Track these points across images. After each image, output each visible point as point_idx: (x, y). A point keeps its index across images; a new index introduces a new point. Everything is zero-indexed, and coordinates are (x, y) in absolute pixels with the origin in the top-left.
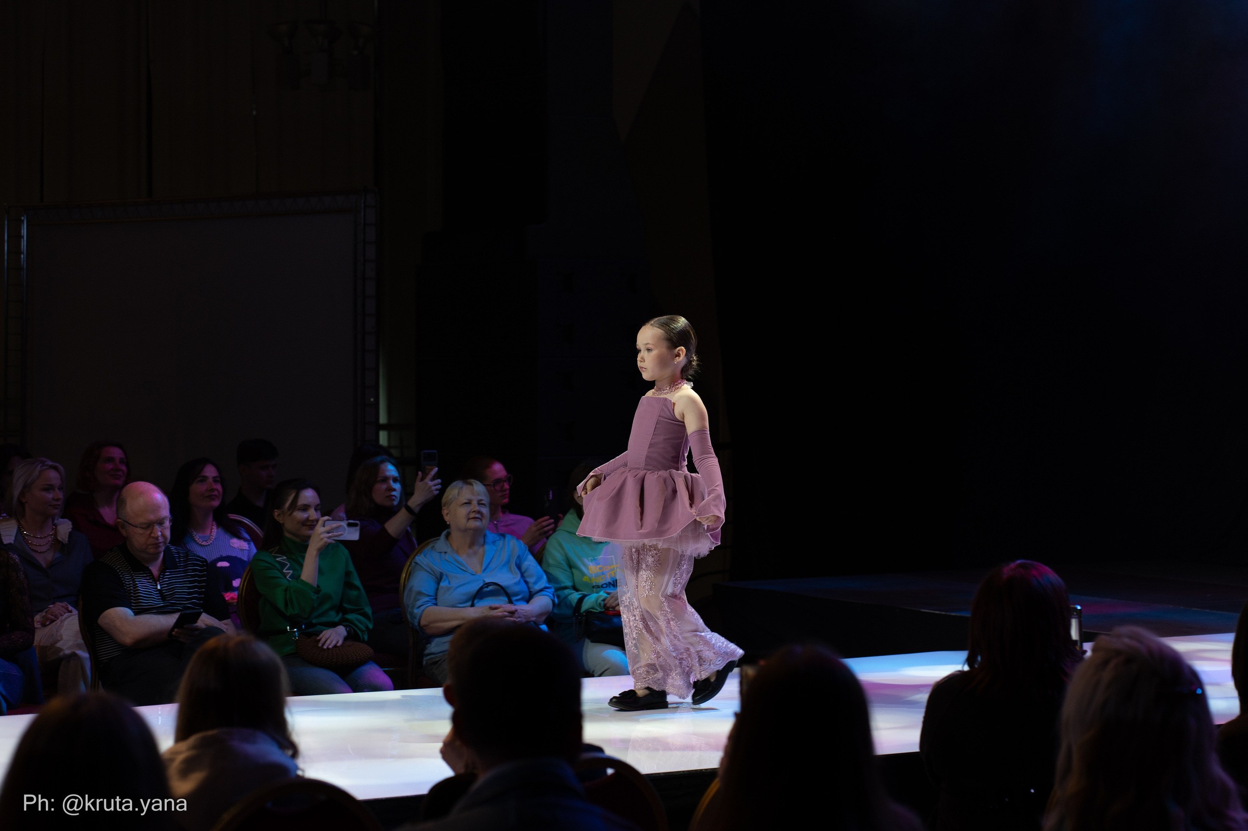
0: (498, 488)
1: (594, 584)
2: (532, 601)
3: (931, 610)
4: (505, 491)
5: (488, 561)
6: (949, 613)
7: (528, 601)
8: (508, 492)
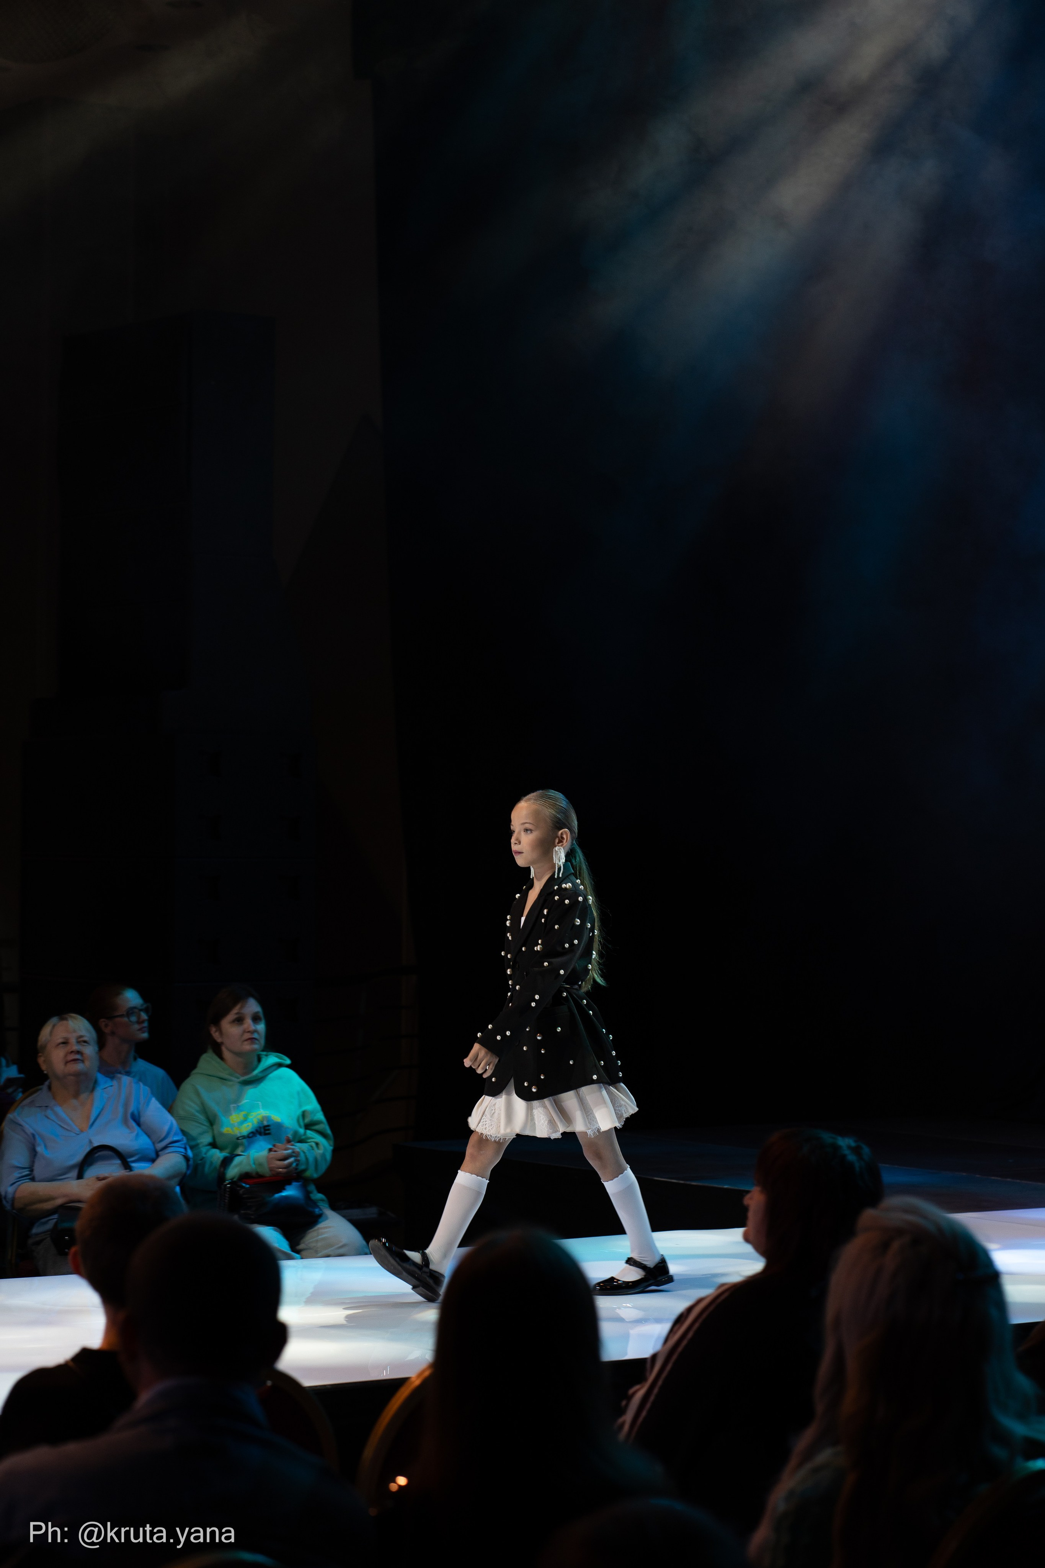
0: (134, 1019)
1: (239, 1135)
2: (158, 1161)
3: (667, 1178)
4: (143, 1022)
5: (97, 1113)
6: (688, 1183)
7: (153, 1161)
8: (146, 1024)
